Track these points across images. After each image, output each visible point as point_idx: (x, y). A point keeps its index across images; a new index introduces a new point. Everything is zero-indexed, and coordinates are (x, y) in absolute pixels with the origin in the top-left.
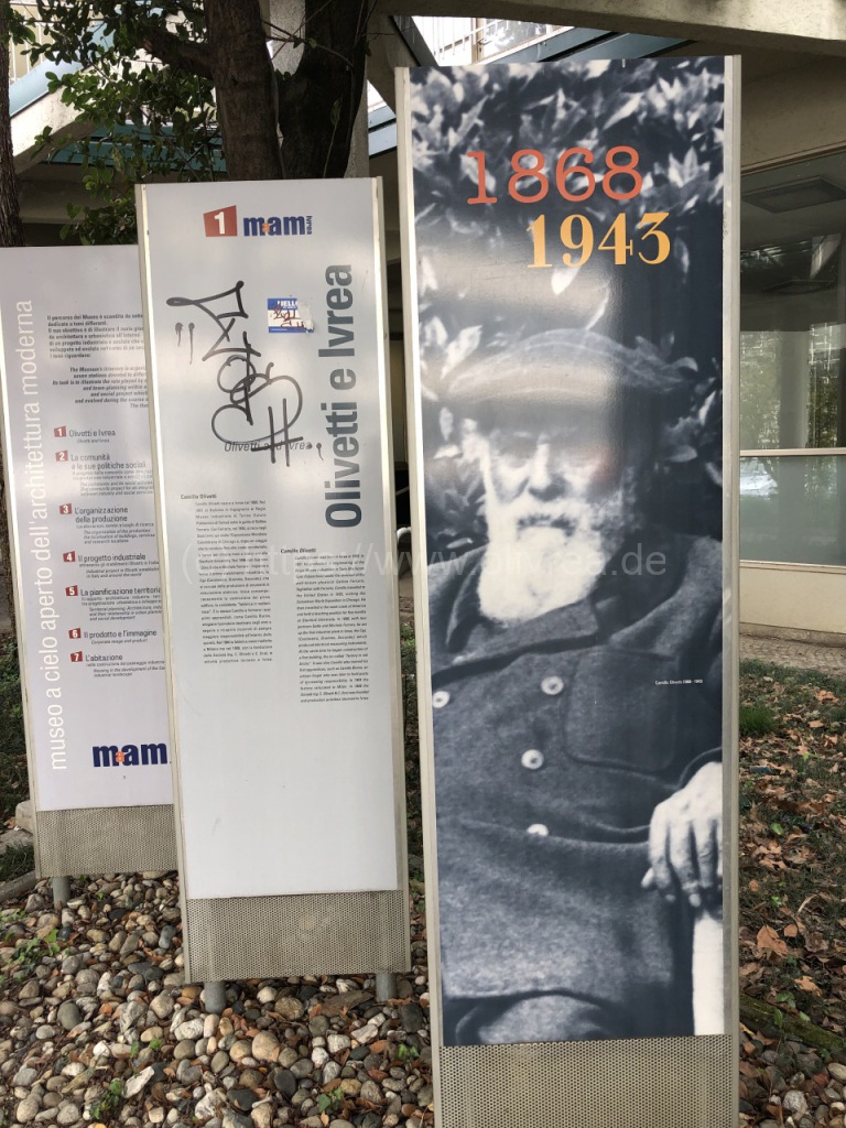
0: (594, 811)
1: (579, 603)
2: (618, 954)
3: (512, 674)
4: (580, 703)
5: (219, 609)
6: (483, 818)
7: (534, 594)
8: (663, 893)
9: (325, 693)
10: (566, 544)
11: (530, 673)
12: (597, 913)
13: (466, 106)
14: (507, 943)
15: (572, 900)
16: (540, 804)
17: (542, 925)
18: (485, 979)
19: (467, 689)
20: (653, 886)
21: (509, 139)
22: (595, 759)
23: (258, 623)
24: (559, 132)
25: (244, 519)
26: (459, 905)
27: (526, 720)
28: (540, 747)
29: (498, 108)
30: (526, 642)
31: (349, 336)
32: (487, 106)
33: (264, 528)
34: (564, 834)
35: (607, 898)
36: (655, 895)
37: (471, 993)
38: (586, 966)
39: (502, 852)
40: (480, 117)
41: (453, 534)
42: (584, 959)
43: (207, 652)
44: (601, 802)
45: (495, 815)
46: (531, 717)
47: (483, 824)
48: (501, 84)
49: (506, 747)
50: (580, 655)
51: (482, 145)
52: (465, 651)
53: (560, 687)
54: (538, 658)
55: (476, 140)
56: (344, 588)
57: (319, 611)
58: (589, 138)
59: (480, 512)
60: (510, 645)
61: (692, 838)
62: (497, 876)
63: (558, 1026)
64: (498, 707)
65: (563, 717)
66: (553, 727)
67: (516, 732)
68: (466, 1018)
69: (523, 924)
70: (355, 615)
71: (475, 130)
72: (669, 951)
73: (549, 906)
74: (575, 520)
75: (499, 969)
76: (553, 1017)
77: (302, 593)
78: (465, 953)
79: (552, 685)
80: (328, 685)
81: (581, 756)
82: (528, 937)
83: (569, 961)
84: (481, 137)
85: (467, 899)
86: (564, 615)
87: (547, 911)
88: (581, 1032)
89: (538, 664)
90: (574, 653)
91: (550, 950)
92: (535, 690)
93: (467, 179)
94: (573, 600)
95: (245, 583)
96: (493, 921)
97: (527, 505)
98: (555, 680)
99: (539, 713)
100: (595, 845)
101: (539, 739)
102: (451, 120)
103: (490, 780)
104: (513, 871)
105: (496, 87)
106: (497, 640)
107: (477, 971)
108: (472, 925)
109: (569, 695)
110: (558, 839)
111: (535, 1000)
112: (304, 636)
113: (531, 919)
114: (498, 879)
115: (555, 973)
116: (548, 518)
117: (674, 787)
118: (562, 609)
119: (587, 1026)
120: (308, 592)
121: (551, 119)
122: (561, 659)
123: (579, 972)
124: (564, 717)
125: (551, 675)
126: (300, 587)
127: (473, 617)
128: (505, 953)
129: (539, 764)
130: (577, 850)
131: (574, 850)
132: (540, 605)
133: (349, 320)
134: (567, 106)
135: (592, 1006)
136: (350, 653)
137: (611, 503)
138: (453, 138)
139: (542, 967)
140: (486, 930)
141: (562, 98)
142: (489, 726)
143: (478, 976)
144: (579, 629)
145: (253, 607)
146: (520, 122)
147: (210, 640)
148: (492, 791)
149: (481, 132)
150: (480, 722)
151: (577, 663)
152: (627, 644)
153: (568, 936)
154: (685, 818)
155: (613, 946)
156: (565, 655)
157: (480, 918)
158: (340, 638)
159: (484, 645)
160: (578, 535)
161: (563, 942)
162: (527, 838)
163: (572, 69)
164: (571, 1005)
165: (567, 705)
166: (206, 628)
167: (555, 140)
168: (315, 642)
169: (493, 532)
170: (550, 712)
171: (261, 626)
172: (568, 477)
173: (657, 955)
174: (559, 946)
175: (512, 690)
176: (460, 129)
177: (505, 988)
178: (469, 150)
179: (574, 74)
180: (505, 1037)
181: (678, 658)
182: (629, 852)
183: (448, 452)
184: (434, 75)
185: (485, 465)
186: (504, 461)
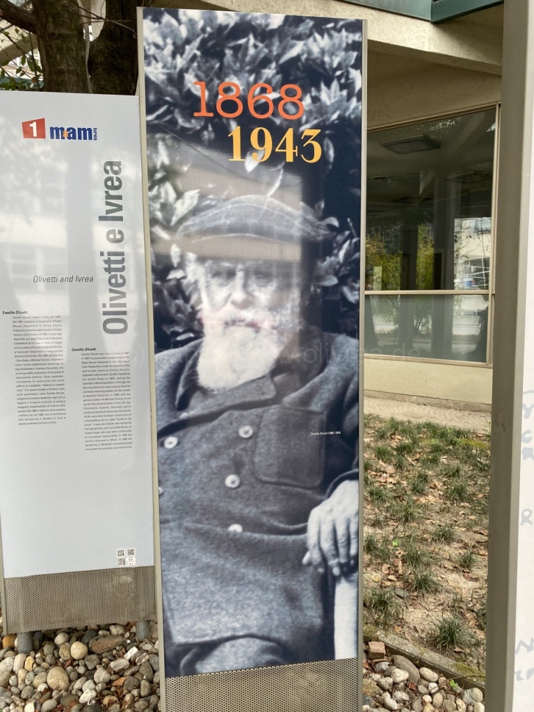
0: (272, 514)
1: (263, 377)
2: (287, 608)
3: (220, 424)
4: (264, 443)
5: (29, 388)
6: (199, 521)
7: (234, 371)
8: (316, 567)
9: (102, 444)
10: (255, 338)
11: (231, 423)
12: (274, 582)
13: (188, 41)
14: (215, 605)
15: (258, 574)
16: (237, 511)
17: (238, 592)
18: (200, 629)
19: (189, 435)
20: (310, 564)
21: (218, 65)
22: (274, 480)
23: (55, 398)
24: (250, 63)
25: (47, 328)
26: (183, 581)
27: (229, 455)
28: (237, 472)
29: (210, 44)
30: (229, 403)
31: (120, 208)
32: (203, 42)
33: (60, 334)
34: (253, 531)
35: (280, 572)
36: (311, 569)
37: (191, 640)
38: (267, 617)
39: (212, 543)
40: (198, 49)
41: (181, 330)
42: (265, 613)
43: (20, 418)
44: (276, 508)
45: (207, 519)
46: (231, 452)
47: (200, 526)
48: (212, 28)
49: (214, 474)
50: (264, 412)
51: (199, 68)
52: (188, 409)
53: (251, 433)
54: (236, 413)
55: (195, 64)
56: (115, 374)
57: (98, 389)
58: (270, 68)
59: (199, 316)
60: (219, 405)
61: (334, 531)
62: (208, 560)
63: (249, 658)
64: (210, 446)
65: (252, 450)
66: (246, 459)
67: (221, 463)
68: (187, 657)
69: (226, 592)
70: (122, 392)
71: (194, 58)
72: (320, 605)
73: (243, 579)
74: (261, 322)
75: (210, 622)
76: (245, 652)
77: (87, 378)
78: (187, 613)
79: (245, 431)
80: (104, 438)
81: (264, 478)
82: (228, 601)
83: (255, 614)
84: (198, 62)
85: (188, 576)
86: (254, 385)
87: (242, 582)
88: (263, 661)
89: (236, 418)
90: (260, 410)
91: (243, 608)
92: (235, 435)
93: (189, 91)
94: (260, 375)
95: (47, 371)
96: (206, 591)
97: (229, 311)
98: (247, 428)
99: (237, 450)
100: (273, 537)
101: (237, 467)
102: (178, 50)
103: (204, 496)
104: (218, 556)
105: (209, 29)
106: (210, 402)
107: (195, 624)
108: (192, 593)
109: (256, 438)
110: (249, 534)
111: (234, 642)
112: (88, 406)
113: (231, 588)
114: (209, 562)
115: (247, 623)
116: (243, 321)
117: (324, 498)
118: (253, 381)
119: (268, 657)
120: (90, 377)
121: (245, 55)
122: (252, 414)
123: (263, 622)
124: (253, 452)
125: (245, 425)
126: (85, 373)
127: (193, 386)
128: (214, 611)
129: (237, 484)
130: (261, 541)
131: (259, 541)
132: (238, 378)
133: (120, 197)
134: (255, 46)
135: (271, 644)
136: (119, 417)
137: (284, 312)
138: (180, 62)
139: (239, 619)
140: (201, 597)
141: (252, 40)
142: (204, 459)
143: (195, 628)
144: (263, 394)
145: (53, 387)
146: (223, 55)
147: (23, 410)
148: (205, 504)
149: (199, 59)
150: (198, 457)
151: (262, 417)
152: (293, 404)
153: (255, 598)
154: (330, 518)
155: (284, 603)
156: (254, 411)
157: (198, 589)
158: (112, 407)
159: (202, 405)
160: (263, 332)
161: (252, 603)
162: (228, 534)
163: (259, 22)
164: (256, 645)
165: (255, 444)
166: (20, 401)
167: (248, 68)
168: (96, 410)
169: (206, 330)
170: (244, 449)
171: (57, 400)
172: (257, 294)
173: (312, 608)
174: (249, 605)
175: (220, 436)
176: (185, 56)
177: (213, 635)
178: (190, 71)
179: (260, 25)
180: (213, 668)
181: (325, 413)
182: (294, 541)
183: (176, 275)
184: (167, 18)
185: (202, 284)
186: (215, 282)
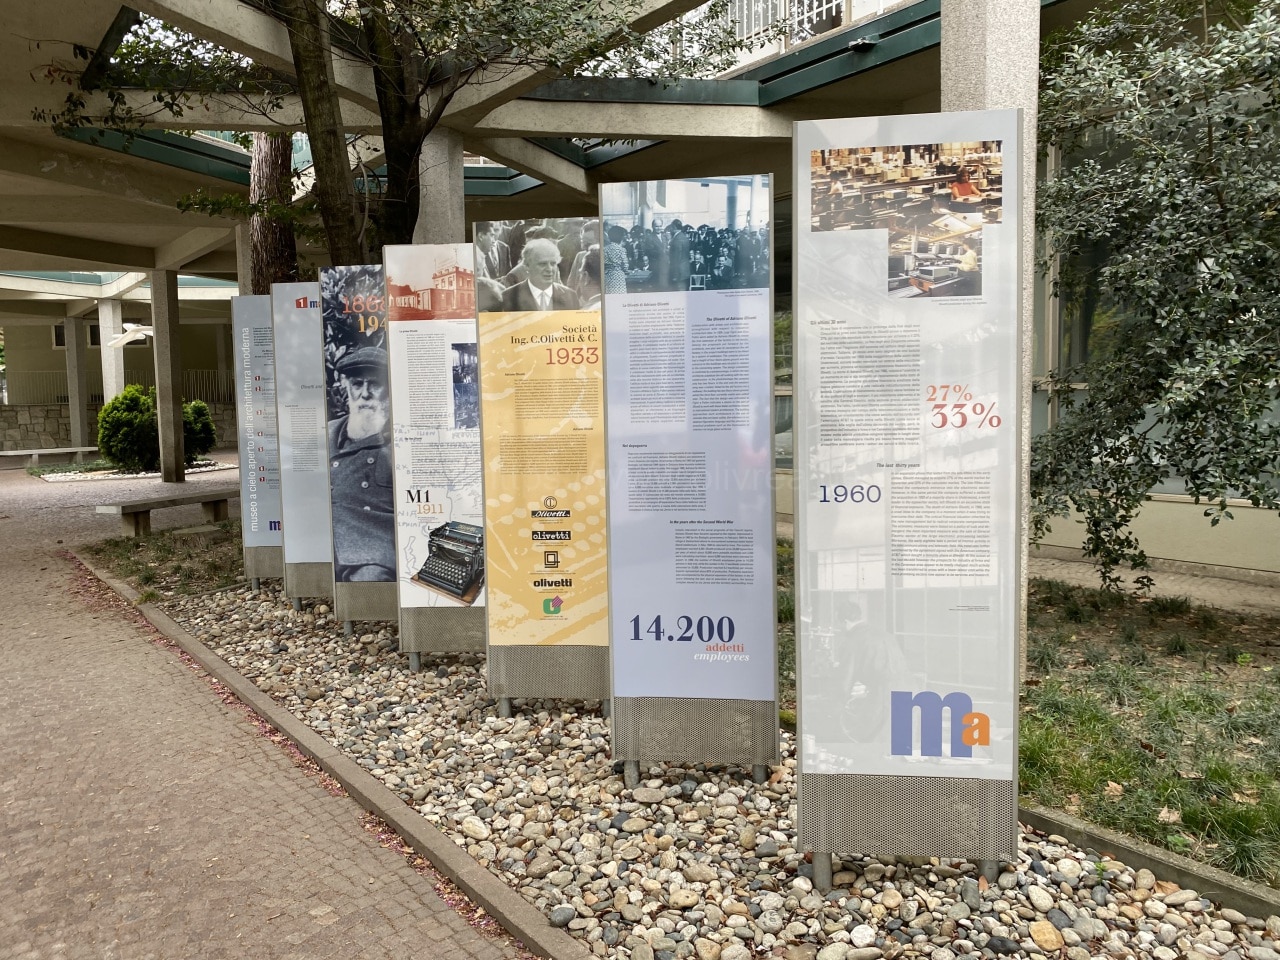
3: (358, 456)
4: (380, 467)
6: (350, 504)
7: (365, 430)
10: (373, 414)
11: (364, 456)
13: (340, 280)
14: (358, 547)
15: (379, 532)
16: (367, 499)
17: (369, 541)
18: (351, 558)
19: (344, 461)
21: (353, 290)
24: (367, 288)
26: (343, 533)
27: (363, 472)
28: (368, 481)
29: (349, 280)
30: (362, 446)
32: (346, 280)
37: (347, 563)
39: (356, 515)
40: (344, 283)
45: (353, 502)
46: (364, 470)
47: (349, 506)
48: (350, 273)
49: (357, 481)
53: (373, 461)
54: (366, 451)
55: (343, 290)
58: (376, 289)
60: (357, 447)
62: (356, 524)
64: (354, 467)
65: (374, 470)
66: (371, 474)
67: (360, 475)
69: (363, 540)
71: (342, 287)
73: (371, 534)
74: (376, 407)
75: (356, 555)
76: (373, 573)
78: (345, 549)
79: (370, 460)
81: (380, 483)
82: (365, 545)
83: (378, 553)
85: (345, 531)
89: (366, 454)
90: (377, 450)
91: (371, 549)
92: (366, 462)
93: (341, 302)
94: (376, 432)
96: (354, 539)
97: (361, 402)
99: (367, 469)
101: (367, 478)
102: (336, 284)
103: (351, 490)
106: (354, 445)
107: (349, 556)
108: (347, 539)
109: (376, 464)
111: (368, 567)
113: (366, 539)
116: (368, 406)
118: (373, 435)
121: (364, 284)
125: (370, 457)
127: (346, 438)
128: (358, 550)
129: (367, 487)
132: (366, 434)
134: (369, 280)
137: (387, 402)
138: (336, 289)
139: (370, 555)
140: (352, 542)
141: (367, 277)
142: (352, 473)
143: (349, 558)
148: (352, 494)
149: (345, 287)
156: (374, 450)
157: (350, 538)
159: (349, 446)
160: (377, 412)
162: (363, 510)
165: (375, 467)
169: (351, 410)
170: (370, 469)
172: (374, 393)
175: (359, 462)
176: (338, 286)
177: (358, 562)
178: (341, 293)
179: (371, 270)
183: (336, 384)
184: (331, 271)
185: (348, 389)
186: (354, 388)
